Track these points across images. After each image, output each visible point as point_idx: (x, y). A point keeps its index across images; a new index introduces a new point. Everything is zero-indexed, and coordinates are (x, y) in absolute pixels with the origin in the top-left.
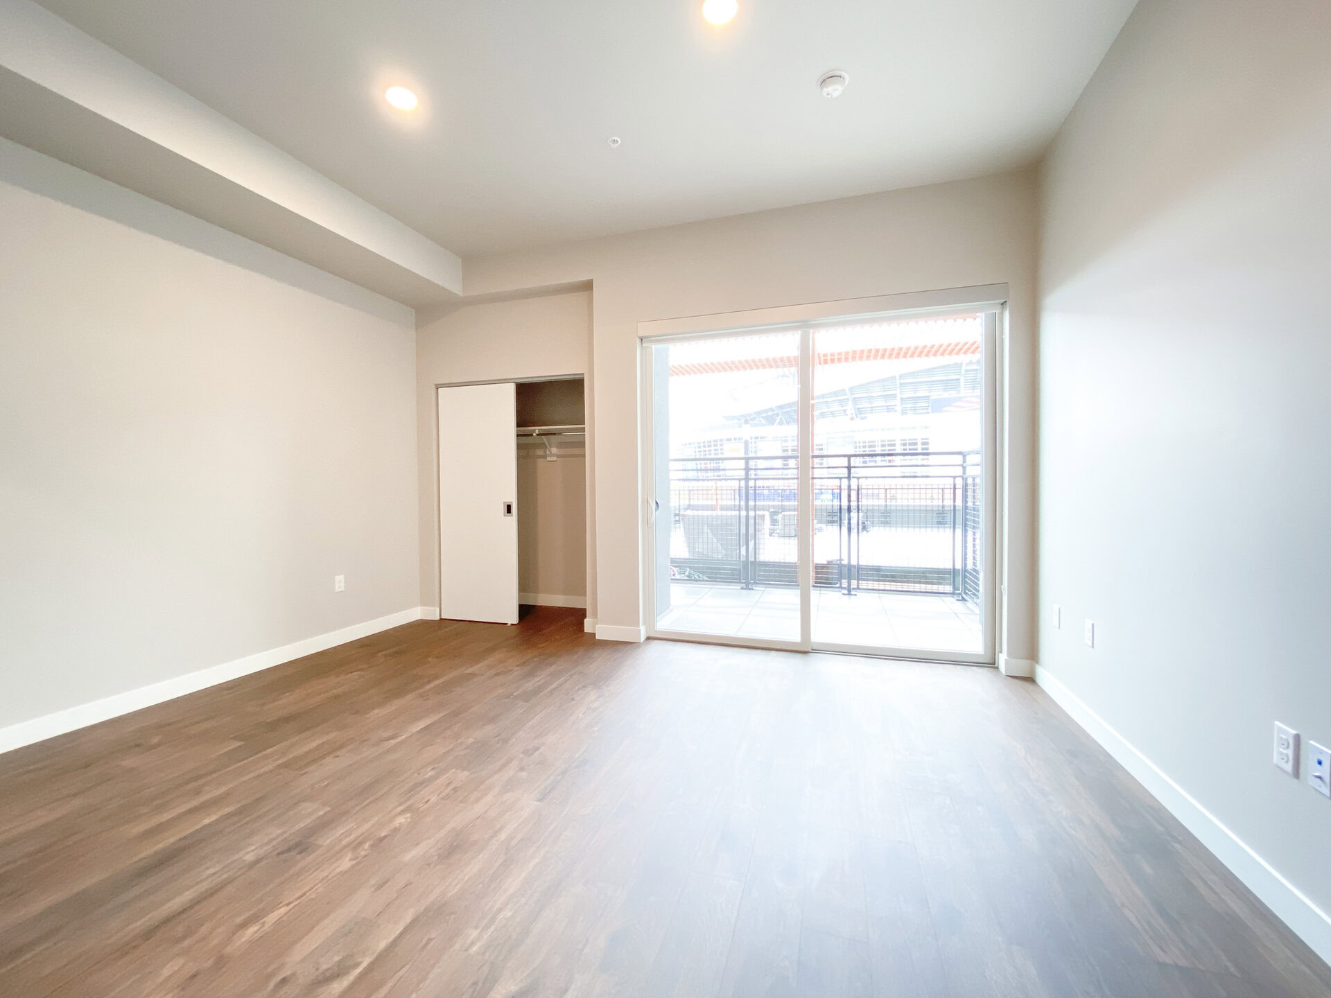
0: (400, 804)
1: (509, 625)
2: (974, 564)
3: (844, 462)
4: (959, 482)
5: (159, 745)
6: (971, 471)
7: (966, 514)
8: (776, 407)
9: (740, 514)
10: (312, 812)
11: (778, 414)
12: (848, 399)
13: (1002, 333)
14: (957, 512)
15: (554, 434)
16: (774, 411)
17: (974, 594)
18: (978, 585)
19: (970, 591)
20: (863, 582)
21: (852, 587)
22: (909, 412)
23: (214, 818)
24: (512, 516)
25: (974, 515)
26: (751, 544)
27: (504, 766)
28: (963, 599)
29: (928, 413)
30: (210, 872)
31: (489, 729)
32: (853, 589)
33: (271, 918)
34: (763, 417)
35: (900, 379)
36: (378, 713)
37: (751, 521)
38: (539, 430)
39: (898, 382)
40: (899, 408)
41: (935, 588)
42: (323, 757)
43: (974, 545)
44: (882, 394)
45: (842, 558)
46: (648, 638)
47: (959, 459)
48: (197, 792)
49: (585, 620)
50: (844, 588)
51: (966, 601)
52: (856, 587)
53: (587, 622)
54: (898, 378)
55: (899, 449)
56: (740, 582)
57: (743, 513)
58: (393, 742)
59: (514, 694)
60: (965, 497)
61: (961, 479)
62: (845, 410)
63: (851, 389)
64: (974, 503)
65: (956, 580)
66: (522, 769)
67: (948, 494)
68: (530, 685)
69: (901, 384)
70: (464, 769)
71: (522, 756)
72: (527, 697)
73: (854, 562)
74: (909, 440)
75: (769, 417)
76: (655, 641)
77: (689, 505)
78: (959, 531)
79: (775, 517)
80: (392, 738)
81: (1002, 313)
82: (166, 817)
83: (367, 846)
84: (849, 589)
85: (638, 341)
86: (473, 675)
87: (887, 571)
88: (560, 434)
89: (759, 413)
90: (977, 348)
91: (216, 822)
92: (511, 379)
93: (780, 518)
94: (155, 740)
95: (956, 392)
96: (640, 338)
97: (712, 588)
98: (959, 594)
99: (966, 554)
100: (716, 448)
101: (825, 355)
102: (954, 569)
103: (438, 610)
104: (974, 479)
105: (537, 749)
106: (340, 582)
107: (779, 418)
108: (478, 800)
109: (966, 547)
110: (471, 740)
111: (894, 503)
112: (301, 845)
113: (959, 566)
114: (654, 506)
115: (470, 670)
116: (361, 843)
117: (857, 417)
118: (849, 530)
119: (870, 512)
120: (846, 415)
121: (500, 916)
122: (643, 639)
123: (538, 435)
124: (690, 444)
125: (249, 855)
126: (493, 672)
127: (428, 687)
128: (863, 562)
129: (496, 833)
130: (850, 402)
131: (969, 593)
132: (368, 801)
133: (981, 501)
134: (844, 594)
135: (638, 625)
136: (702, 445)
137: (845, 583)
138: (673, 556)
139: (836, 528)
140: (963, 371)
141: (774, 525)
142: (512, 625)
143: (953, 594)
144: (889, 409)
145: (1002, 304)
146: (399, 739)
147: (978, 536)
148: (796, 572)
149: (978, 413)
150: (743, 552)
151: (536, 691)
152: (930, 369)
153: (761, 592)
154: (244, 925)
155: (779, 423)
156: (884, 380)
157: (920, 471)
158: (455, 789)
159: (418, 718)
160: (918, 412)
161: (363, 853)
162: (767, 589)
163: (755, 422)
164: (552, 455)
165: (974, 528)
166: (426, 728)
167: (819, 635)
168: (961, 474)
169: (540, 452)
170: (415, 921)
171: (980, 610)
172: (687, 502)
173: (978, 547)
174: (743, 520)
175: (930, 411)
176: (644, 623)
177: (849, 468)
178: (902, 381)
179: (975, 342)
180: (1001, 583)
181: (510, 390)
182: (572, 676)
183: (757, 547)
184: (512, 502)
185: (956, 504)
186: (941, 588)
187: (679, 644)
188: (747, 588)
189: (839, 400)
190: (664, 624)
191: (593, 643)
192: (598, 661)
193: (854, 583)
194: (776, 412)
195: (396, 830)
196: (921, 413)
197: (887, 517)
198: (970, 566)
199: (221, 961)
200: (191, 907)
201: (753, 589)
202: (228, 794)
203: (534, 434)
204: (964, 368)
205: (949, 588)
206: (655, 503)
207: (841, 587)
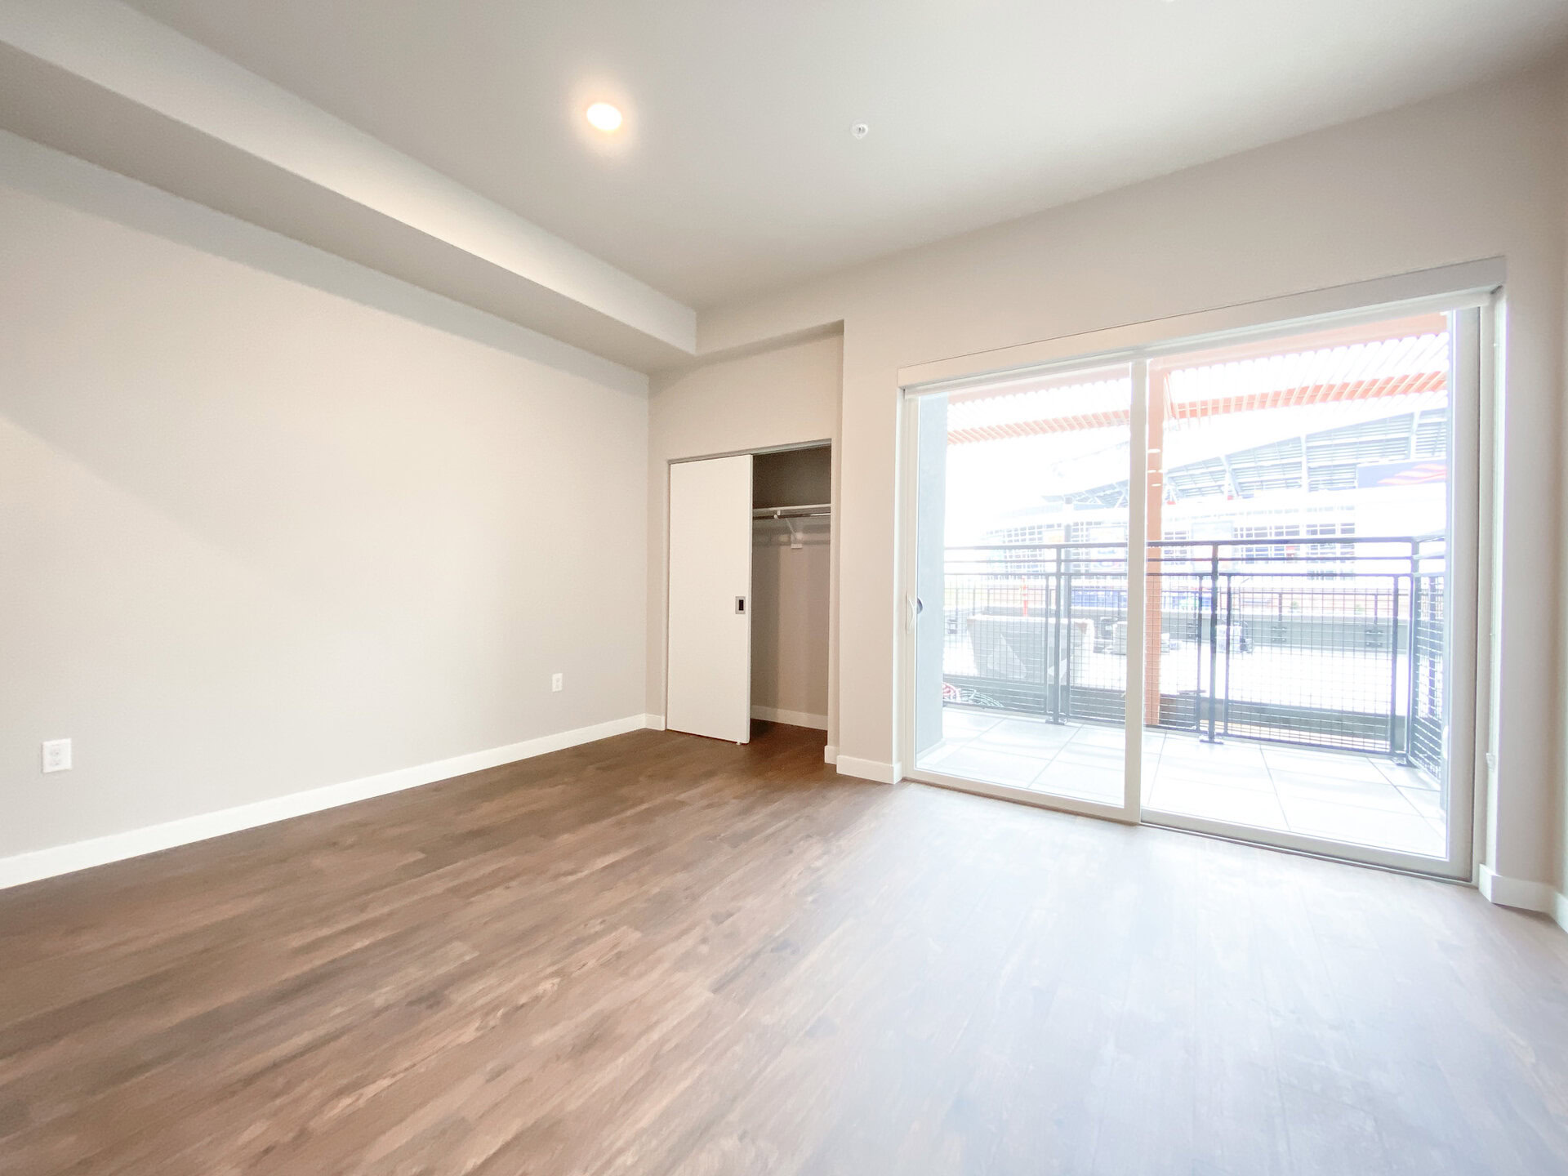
0: (553, 964)
1: (738, 744)
2: (1432, 712)
3: (1207, 552)
4: (1405, 585)
5: (352, 846)
6: (1426, 567)
7: (1417, 632)
8: (1117, 483)
9: (1047, 621)
10: (461, 953)
11: (1120, 493)
12: (1224, 471)
13: (1492, 339)
14: (1399, 630)
15: (801, 516)
16: (1114, 488)
17: (1429, 758)
18: (1439, 746)
19: (1424, 752)
20: (1234, 725)
21: (1217, 731)
22: (1322, 486)
23: (367, 942)
24: (744, 613)
25: (1433, 636)
26: (1063, 664)
27: (684, 932)
28: (1410, 765)
29: (1354, 487)
30: (336, 1011)
31: (682, 878)
32: (1219, 734)
33: (370, 1091)
34: (1099, 497)
35: (1307, 442)
36: (566, 839)
37: (1063, 632)
38: (781, 511)
39: (1304, 445)
40: (1305, 481)
41: (1358, 743)
42: (493, 887)
43: (1432, 683)
44: (1278, 462)
45: (1201, 689)
46: (904, 780)
47: (1406, 549)
48: (363, 908)
49: (826, 747)
50: (1205, 733)
51: (1415, 767)
52: (1222, 731)
53: (829, 750)
54: (1303, 441)
55: (1303, 535)
56: (1045, 714)
57: (1052, 621)
58: (571, 878)
59: (722, 835)
60: (1415, 607)
61: (1408, 579)
62: (1220, 486)
63: (1229, 457)
64: (1433, 616)
65: (1397, 732)
66: (704, 941)
67: (1385, 605)
68: (742, 826)
69: (1308, 448)
70: (637, 929)
71: (709, 922)
72: (736, 840)
73: (1220, 694)
74: (1321, 526)
75: (1107, 497)
76: (913, 785)
77: (988, 607)
78: (1403, 660)
79: (1107, 628)
80: (571, 873)
81: (1492, 308)
82: (325, 932)
83: (500, 1013)
84: (1212, 736)
85: (899, 392)
86: (682, 803)
87: (1274, 712)
88: (807, 515)
89: (1093, 491)
90: (1441, 382)
91: (367, 948)
92: (747, 450)
93: (1114, 629)
94: (350, 841)
95: (1403, 457)
96: (900, 388)
97: (1005, 718)
98: (1404, 755)
99: (1416, 694)
100: (1032, 537)
101: (1181, 406)
102: (1393, 716)
103: (663, 718)
104: (1432, 579)
105: (730, 915)
106: (557, 681)
107: (1122, 497)
108: (640, 976)
109: (1416, 685)
110: (656, 890)
111: (1296, 613)
112: (432, 998)
113: (1402, 710)
114: (915, 606)
115: (682, 796)
116: (496, 1008)
117: (1238, 495)
118: (1213, 650)
119: (1249, 625)
120: (1222, 492)
121: (619, 1161)
122: (896, 779)
123: (780, 517)
124: (997, 532)
125: (381, 996)
126: (705, 802)
127: (629, 813)
128: (1234, 696)
129: (650, 1028)
130: (1228, 475)
131: (1421, 755)
132: (521, 952)
133: (1447, 614)
134: (1202, 741)
135: (890, 760)
136: (1013, 533)
137: (1204, 725)
138: (947, 673)
139: (1192, 645)
140: (1415, 427)
141: (1105, 638)
142: (743, 744)
143: (1390, 755)
144: (1289, 484)
145: (1493, 293)
146: (580, 875)
147: (1439, 668)
148: (1123, 705)
149: (1442, 486)
150: (1051, 671)
151: (747, 836)
152: (1358, 425)
153: (1076, 730)
154: (341, 1093)
155: (1121, 504)
156: (1280, 444)
157: (1336, 567)
158: (619, 956)
159: (605, 852)
160: (1335, 486)
161: (492, 1023)
162: (1085, 726)
163: (1088, 503)
164: (796, 542)
165: (1432, 655)
166: (613, 866)
167: (1152, 800)
168: (1409, 571)
169: (783, 538)
170: (517, 1138)
171: (1442, 785)
172: (985, 604)
173: (1439, 686)
174: (1052, 630)
175: (1356, 484)
176: (899, 760)
177: (1215, 560)
178: (1310, 444)
179: (1437, 373)
180: (1487, 748)
181: (747, 463)
182: (796, 820)
183: (1071, 667)
184: (744, 597)
185: (1399, 617)
186: (1369, 744)
187: (945, 792)
188: (1056, 723)
189: (1210, 472)
190: (928, 763)
191: (829, 777)
192: (834, 803)
193: (1219, 727)
194: (1116, 490)
195: (537, 999)
196: (1344, 488)
197: (1280, 633)
198: (1423, 711)
199: (303, 1135)
200: (302, 1054)
201: (1063, 724)
202: (390, 914)
203: (775, 516)
204: (1417, 421)
205: (1383, 745)
206: (916, 604)
207: (1198, 731)
